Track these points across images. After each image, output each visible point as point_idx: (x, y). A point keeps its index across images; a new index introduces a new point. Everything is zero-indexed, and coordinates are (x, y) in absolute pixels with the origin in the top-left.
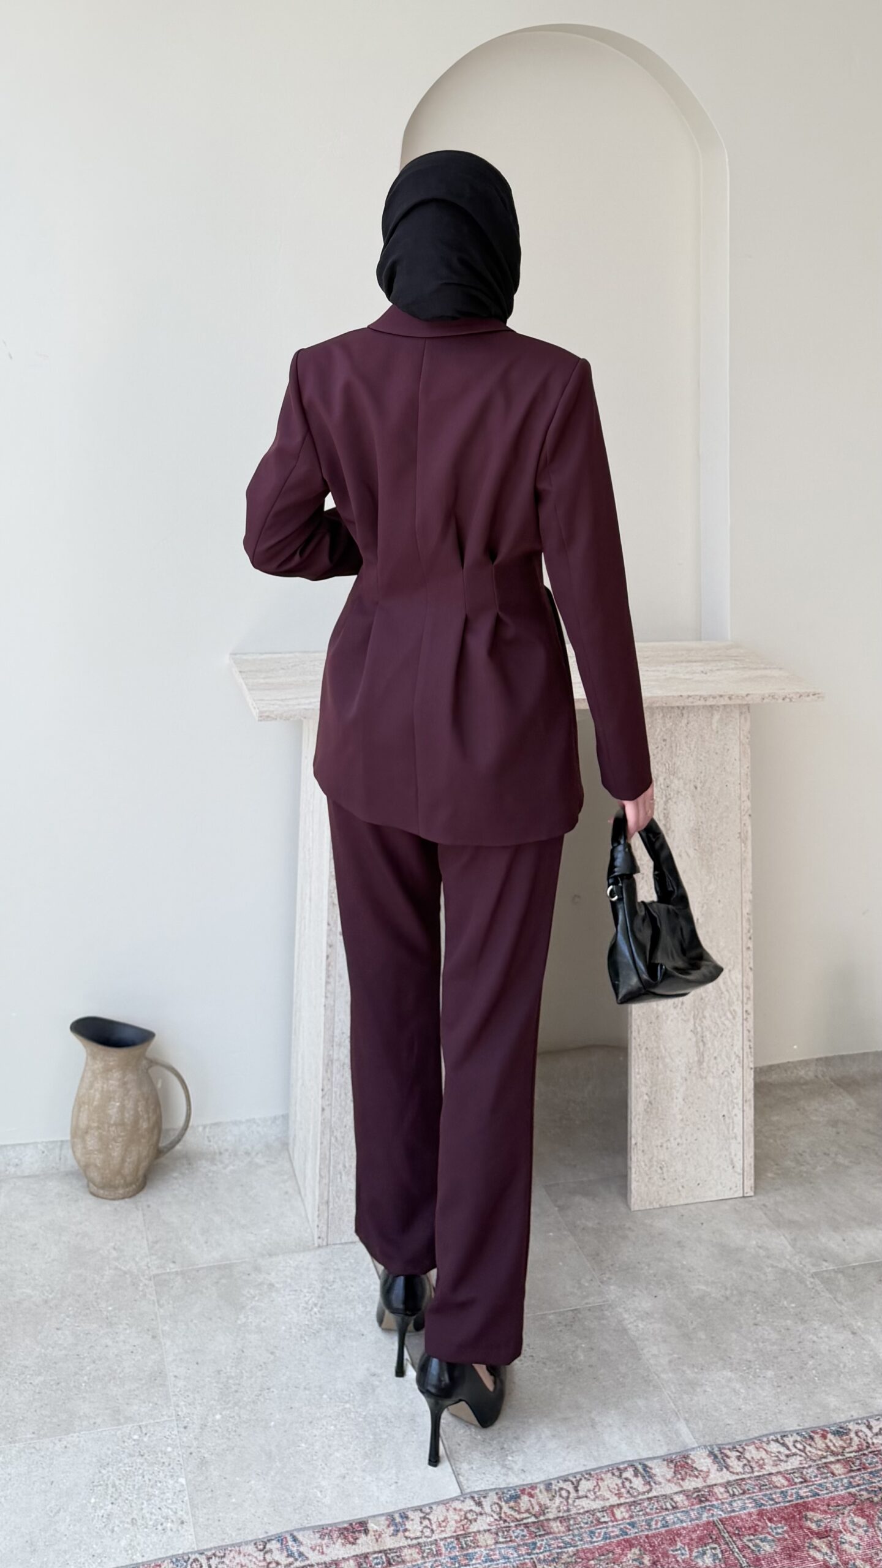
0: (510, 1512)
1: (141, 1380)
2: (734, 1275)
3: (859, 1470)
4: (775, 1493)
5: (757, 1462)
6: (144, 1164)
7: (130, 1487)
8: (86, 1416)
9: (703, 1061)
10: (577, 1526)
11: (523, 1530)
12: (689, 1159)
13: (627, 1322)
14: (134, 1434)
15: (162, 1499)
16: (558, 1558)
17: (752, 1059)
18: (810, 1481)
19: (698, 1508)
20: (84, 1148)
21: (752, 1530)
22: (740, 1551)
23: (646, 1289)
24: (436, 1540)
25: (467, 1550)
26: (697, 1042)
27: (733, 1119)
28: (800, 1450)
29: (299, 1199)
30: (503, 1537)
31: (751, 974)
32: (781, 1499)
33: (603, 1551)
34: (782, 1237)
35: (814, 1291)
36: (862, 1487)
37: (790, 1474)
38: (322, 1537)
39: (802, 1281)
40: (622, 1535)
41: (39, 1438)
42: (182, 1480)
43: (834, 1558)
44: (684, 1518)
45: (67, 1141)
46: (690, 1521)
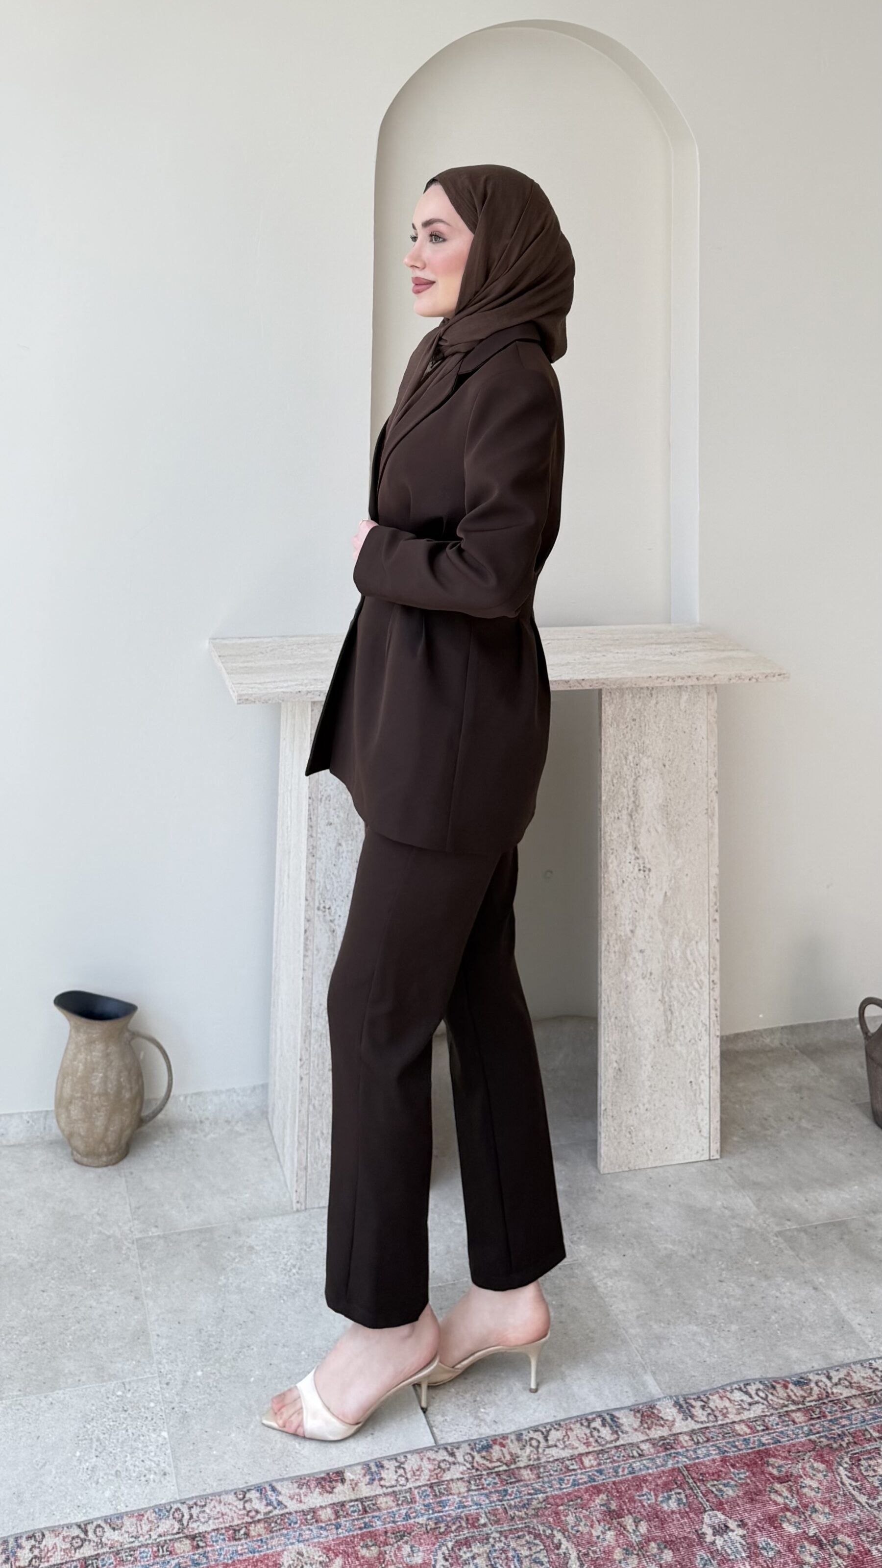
0: (481, 1461)
1: (124, 1338)
2: (700, 1235)
3: (819, 1418)
4: (738, 1440)
5: (720, 1411)
6: (128, 1132)
7: (115, 1441)
8: (71, 1374)
9: (671, 1029)
10: (547, 1474)
11: (494, 1478)
12: (657, 1124)
13: (596, 1280)
14: (118, 1390)
15: (145, 1452)
16: (528, 1504)
17: (719, 1027)
18: (772, 1429)
19: (663, 1456)
20: (69, 1117)
21: (716, 1477)
22: (704, 1495)
23: (615, 1247)
24: (410, 1489)
25: (440, 1497)
26: (665, 1012)
27: (699, 1085)
28: (762, 1398)
29: (278, 1164)
30: (475, 1485)
31: (717, 946)
32: (743, 1446)
33: (571, 1497)
34: (748, 1198)
35: (777, 1249)
36: (822, 1434)
37: (752, 1422)
38: (300, 1487)
39: (766, 1240)
40: (590, 1482)
41: (25, 1395)
42: (165, 1434)
43: (794, 1501)
44: (650, 1465)
45: (52, 1111)
46: (656, 1468)
